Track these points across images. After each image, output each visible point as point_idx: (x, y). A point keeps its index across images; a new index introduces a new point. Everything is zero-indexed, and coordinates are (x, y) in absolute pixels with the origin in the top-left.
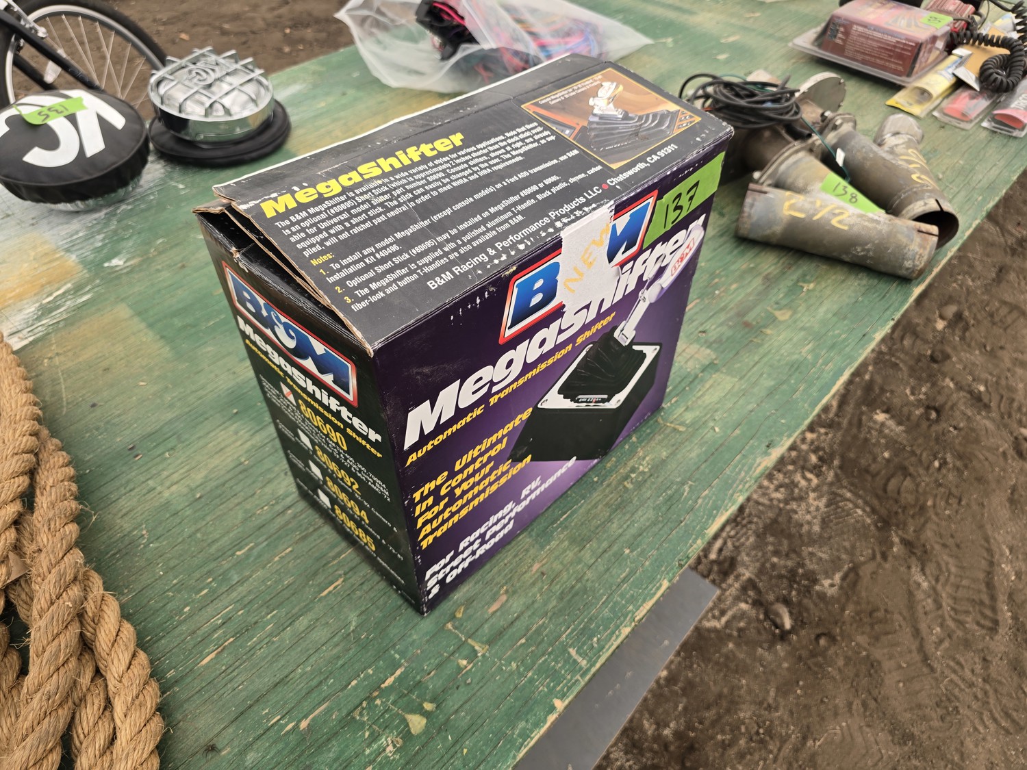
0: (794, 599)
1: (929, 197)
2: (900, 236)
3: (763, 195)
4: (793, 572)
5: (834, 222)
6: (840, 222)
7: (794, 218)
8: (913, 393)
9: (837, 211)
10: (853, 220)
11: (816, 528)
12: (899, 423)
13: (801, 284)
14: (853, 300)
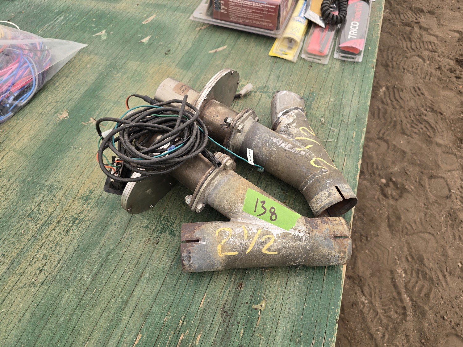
1: (330, 186)
2: (321, 248)
3: (195, 244)
5: (264, 251)
6: (268, 250)
7: (229, 257)
9: (263, 239)
10: (280, 243)
13: (254, 306)
14: (301, 310)
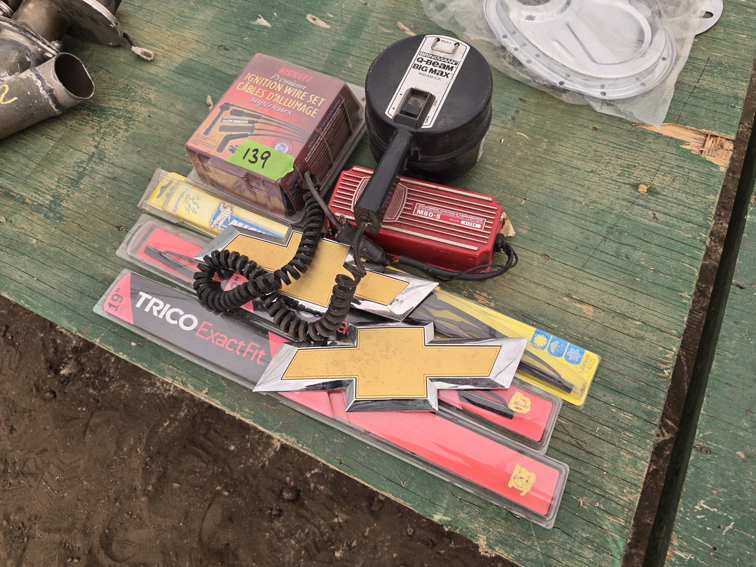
0: (83, 376)
4: (105, 373)
8: (312, 475)
11: (148, 390)
12: (271, 461)
